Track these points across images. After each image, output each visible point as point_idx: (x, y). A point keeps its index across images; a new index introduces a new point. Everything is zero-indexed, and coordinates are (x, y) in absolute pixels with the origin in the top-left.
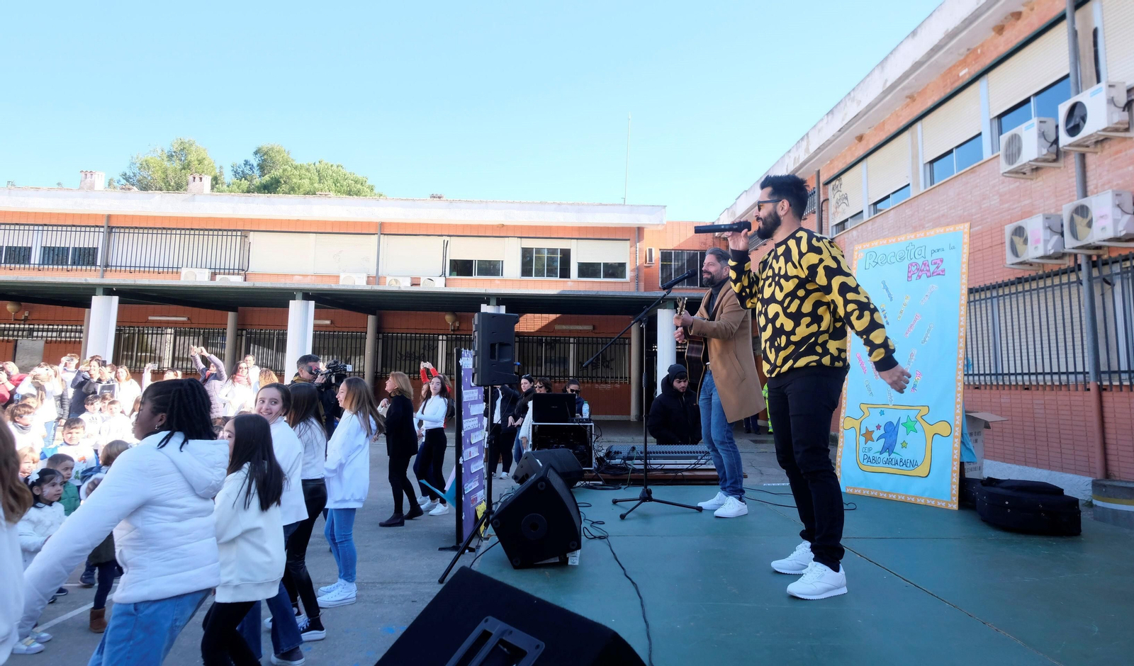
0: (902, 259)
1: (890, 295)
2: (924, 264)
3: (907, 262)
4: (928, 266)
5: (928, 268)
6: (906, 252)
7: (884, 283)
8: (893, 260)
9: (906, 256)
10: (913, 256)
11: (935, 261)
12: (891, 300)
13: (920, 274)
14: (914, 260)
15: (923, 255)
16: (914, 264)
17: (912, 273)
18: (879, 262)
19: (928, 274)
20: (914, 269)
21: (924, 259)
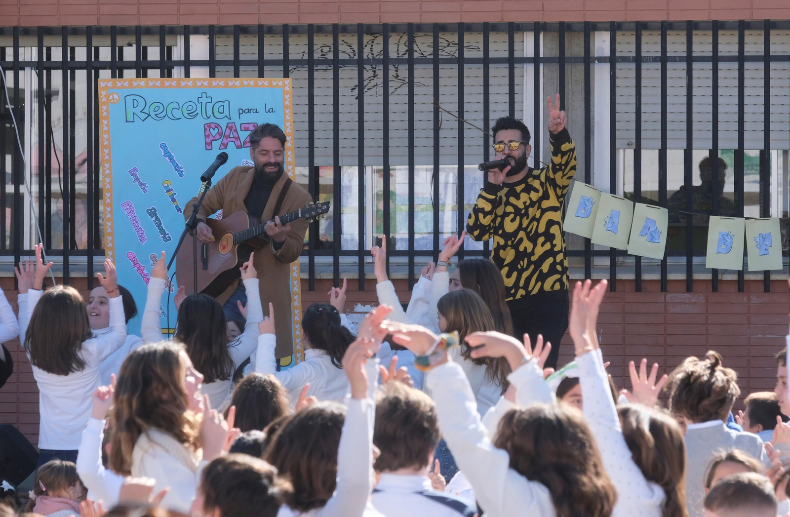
0: (192, 115)
1: (177, 168)
2: (230, 127)
3: (200, 122)
4: (236, 131)
5: (236, 135)
6: (199, 106)
7: (164, 147)
8: (177, 114)
9: (199, 111)
10: (209, 113)
11: (247, 126)
12: (181, 175)
13: (225, 141)
14: (212, 120)
15: (226, 113)
16: (213, 126)
17: (211, 138)
18: (153, 114)
19: (238, 143)
20: (214, 132)
21: (230, 121)
